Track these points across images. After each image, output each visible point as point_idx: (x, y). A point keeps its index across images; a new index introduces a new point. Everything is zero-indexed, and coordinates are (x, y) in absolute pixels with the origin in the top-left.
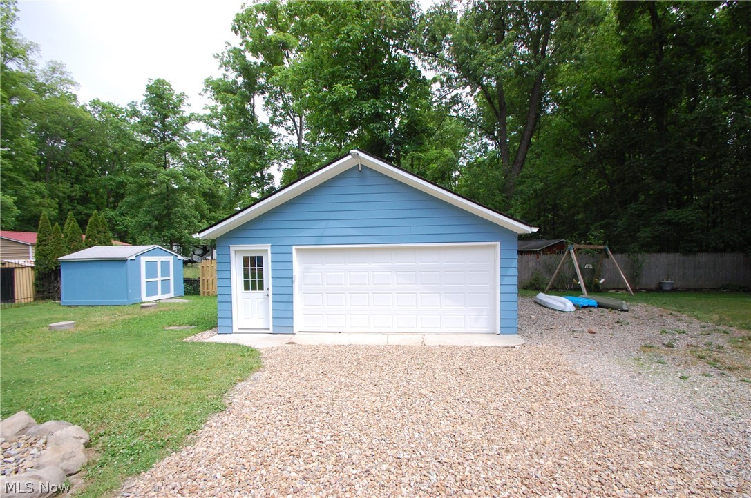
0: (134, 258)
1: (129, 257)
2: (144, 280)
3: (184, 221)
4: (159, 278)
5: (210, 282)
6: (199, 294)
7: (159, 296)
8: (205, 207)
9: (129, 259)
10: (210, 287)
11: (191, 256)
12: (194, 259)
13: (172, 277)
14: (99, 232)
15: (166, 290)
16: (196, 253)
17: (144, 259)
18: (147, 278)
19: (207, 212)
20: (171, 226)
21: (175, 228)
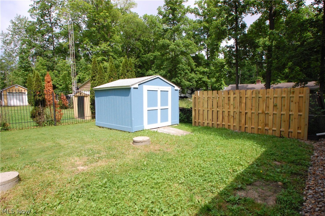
0: (136, 86)
1: (133, 85)
2: (146, 108)
3: (182, 72)
4: (159, 107)
5: (201, 112)
6: (191, 123)
7: (159, 124)
8: (194, 64)
9: (132, 87)
10: (201, 117)
11: (186, 94)
12: (187, 96)
13: (169, 107)
14: (128, 71)
15: (164, 118)
16: (188, 92)
17: (146, 87)
18: (148, 106)
19: (194, 67)
20: (175, 76)
21: (178, 77)
